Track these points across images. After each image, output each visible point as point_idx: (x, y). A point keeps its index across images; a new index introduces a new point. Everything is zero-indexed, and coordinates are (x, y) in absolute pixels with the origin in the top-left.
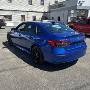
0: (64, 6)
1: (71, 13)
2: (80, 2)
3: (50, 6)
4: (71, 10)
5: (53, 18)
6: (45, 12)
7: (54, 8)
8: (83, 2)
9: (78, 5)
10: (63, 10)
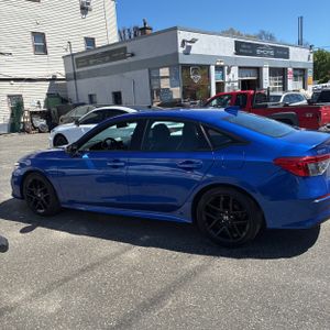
0: (133, 55)
1: (159, 78)
2: (183, 41)
3: (72, 55)
4: (159, 69)
5: (91, 96)
6: (54, 79)
7: (91, 61)
8: (193, 41)
9: (181, 50)
10: (129, 68)
